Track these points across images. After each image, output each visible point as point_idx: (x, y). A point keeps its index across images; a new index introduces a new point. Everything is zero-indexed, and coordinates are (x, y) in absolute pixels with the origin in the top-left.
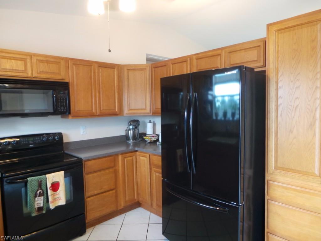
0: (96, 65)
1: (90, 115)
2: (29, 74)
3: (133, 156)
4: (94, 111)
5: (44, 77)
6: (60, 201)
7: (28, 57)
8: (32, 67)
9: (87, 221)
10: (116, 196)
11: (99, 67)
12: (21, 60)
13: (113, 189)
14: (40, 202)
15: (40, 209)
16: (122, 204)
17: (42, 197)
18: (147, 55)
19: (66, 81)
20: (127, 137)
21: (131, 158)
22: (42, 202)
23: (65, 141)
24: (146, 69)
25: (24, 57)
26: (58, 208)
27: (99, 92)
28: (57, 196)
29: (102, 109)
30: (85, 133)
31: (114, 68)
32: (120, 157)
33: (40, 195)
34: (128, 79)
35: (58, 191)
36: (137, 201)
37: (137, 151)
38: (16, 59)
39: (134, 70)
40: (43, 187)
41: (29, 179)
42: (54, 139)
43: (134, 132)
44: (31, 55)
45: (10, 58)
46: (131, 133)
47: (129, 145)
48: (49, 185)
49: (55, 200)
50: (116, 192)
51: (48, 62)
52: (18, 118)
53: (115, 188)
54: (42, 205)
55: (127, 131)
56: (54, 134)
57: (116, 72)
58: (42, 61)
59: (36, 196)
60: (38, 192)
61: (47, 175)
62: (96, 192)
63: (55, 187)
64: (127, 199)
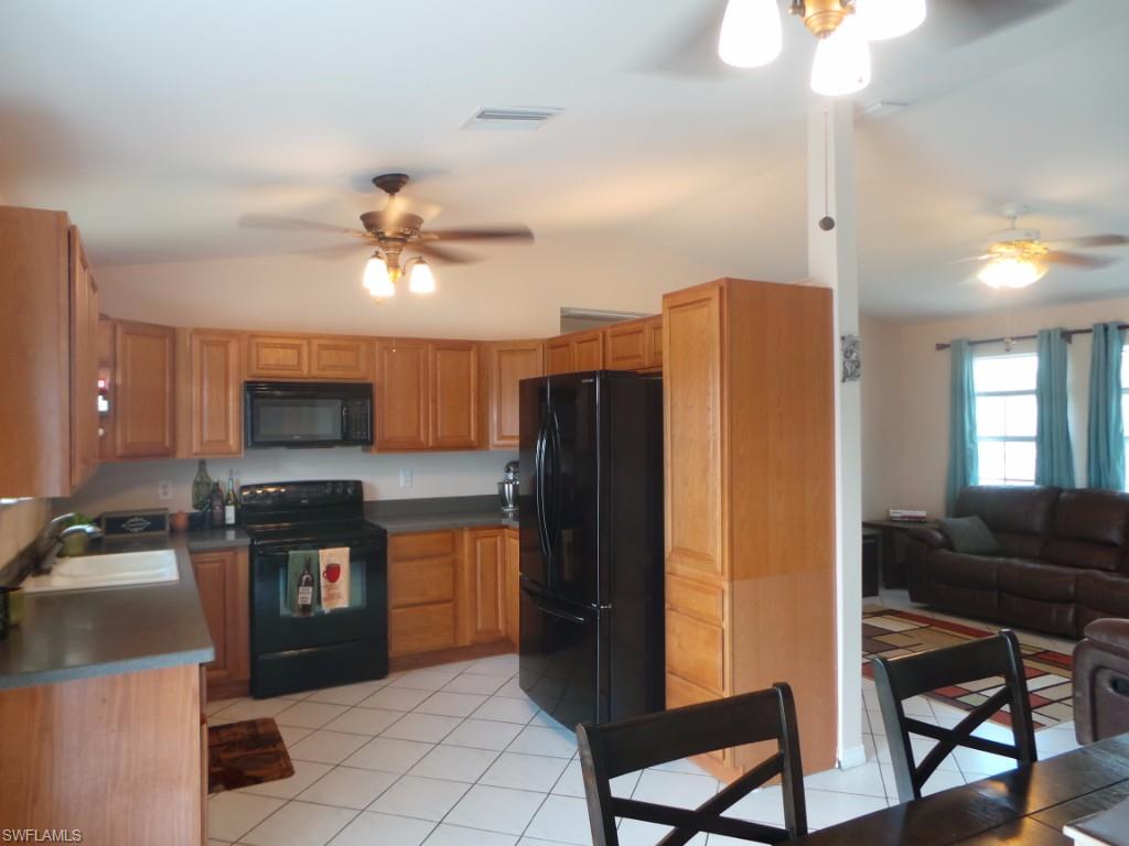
0: (430, 346)
1: (412, 446)
2: (305, 371)
3: (496, 536)
4: (422, 438)
5: (330, 375)
6: (341, 600)
7: (305, 342)
8: (309, 358)
9: (391, 655)
10: (455, 618)
11: (438, 349)
12: (293, 347)
13: (449, 601)
14: (305, 595)
15: (306, 608)
16: (467, 637)
17: (311, 589)
18: (562, 310)
19: (369, 381)
20: (501, 499)
21: (491, 540)
22: (310, 596)
23: (367, 498)
24: (534, 350)
25: (297, 342)
26: (338, 615)
27: (435, 401)
28: (336, 591)
29: (439, 435)
30: (409, 485)
31: (470, 350)
32: (467, 536)
33: (308, 583)
34: (500, 370)
35: (337, 583)
36: (503, 634)
37: (507, 527)
38: (284, 346)
39: (512, 352)
40: (314, 571)
41: (291, 553)
42: (345, 492)
43: (515, 487)
44: (309, 338)
45: (275, 346)
46: (509, 489)
47: (505, 515)
48: (323, 569)
49: (330, 597)
50: (455, 605)
51: (336, 348)
52: (282, 451)
53: (452, 599)
54: (309, 602)
55: (502, 485)
56: (346, 483)
57: (473, 357)
58: (327, 348)
59: (299, 585)
60: (305, 577)
61: (321, 551)
62: (411, 600)
63: (333, 572)
64: (480, 626)
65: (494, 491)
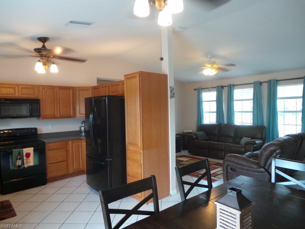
0: (58, 88)
1: (53, 117)
2: (17, 95)
3: (79, 142)
4: (56, 115)
5: (25, 96)
6: (31, 163)
7: (17, 87)
8: (18, 91)
9: (47, 178)
10: (67, 165)
11: (60, 89)
12: (12, 88)
13: (65, 161)
14: (19, 163)
15: (19, 166)
16: (71, 171)
17: (21, 161)
18: (97, 78)
19: (38, 98)
20: (80, 131)
21: (78, 143)
22: (20, 163)
23: (39, 132)
24: (89, 89)
25: (14, 86)
26: (30, 168)
27: (60, 104)
28: (29, 161)
29: (61, 114)
30: (52, 128)
31: (70, 89)
32: (70, 143)
33: (20, 159)
34: (79, 95)
35: (30, 158)
36: (82, 169)
37: (82, 139)
38: (9, 88)
39: (83, 90)
40: (21, 155)
41: (13, 150)
42: (31, 131)
43: (84, 128)
44: (18, 85)
45: (6, 88)
46: (83, 129)
47: (82, 136)
48: (24, 154)
49: (27, 163)
50: (67, 163)
51: (27, 88)
52: (10, 119)
53: (66, 160)
54: (20, 164)
55: (81, 128)
56: (32, 129)
57: (71, 92)
58: (24, 88)
59: (17, 159)
60: (19, 157)
61: (24, 149)
62: (54, 161)
63: (28, 155)
64: (75, 167)
65: (78, 129)
